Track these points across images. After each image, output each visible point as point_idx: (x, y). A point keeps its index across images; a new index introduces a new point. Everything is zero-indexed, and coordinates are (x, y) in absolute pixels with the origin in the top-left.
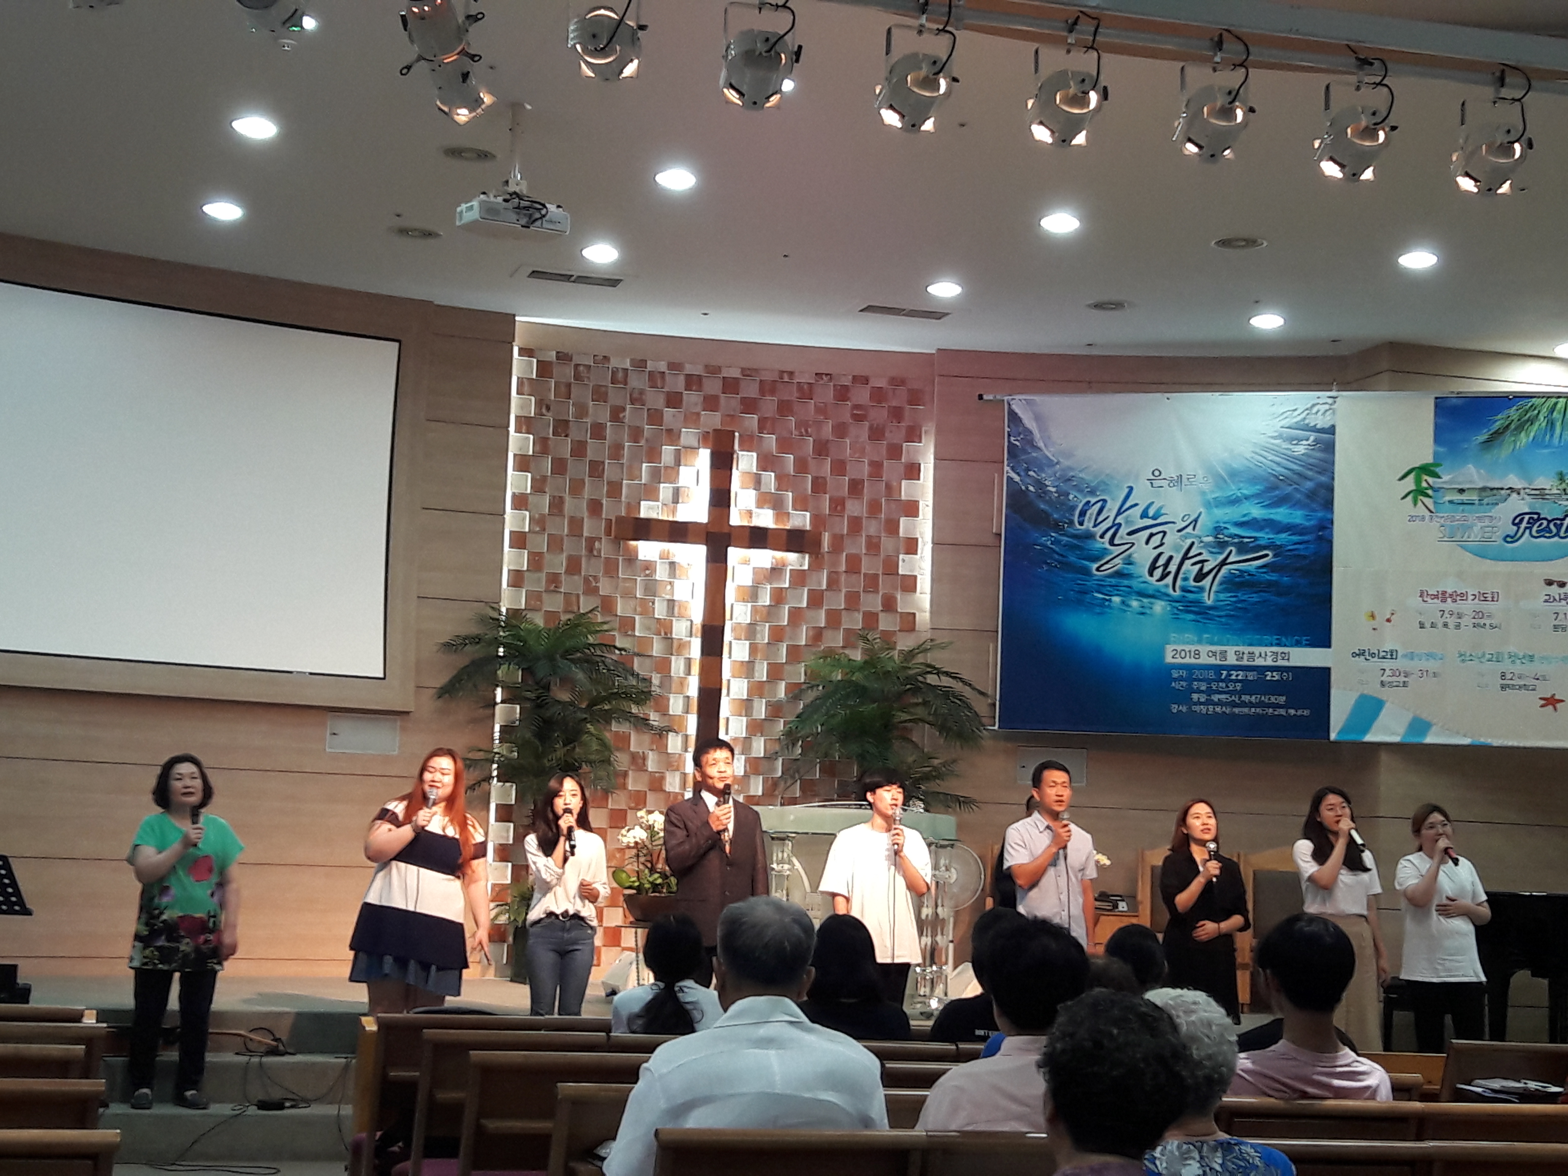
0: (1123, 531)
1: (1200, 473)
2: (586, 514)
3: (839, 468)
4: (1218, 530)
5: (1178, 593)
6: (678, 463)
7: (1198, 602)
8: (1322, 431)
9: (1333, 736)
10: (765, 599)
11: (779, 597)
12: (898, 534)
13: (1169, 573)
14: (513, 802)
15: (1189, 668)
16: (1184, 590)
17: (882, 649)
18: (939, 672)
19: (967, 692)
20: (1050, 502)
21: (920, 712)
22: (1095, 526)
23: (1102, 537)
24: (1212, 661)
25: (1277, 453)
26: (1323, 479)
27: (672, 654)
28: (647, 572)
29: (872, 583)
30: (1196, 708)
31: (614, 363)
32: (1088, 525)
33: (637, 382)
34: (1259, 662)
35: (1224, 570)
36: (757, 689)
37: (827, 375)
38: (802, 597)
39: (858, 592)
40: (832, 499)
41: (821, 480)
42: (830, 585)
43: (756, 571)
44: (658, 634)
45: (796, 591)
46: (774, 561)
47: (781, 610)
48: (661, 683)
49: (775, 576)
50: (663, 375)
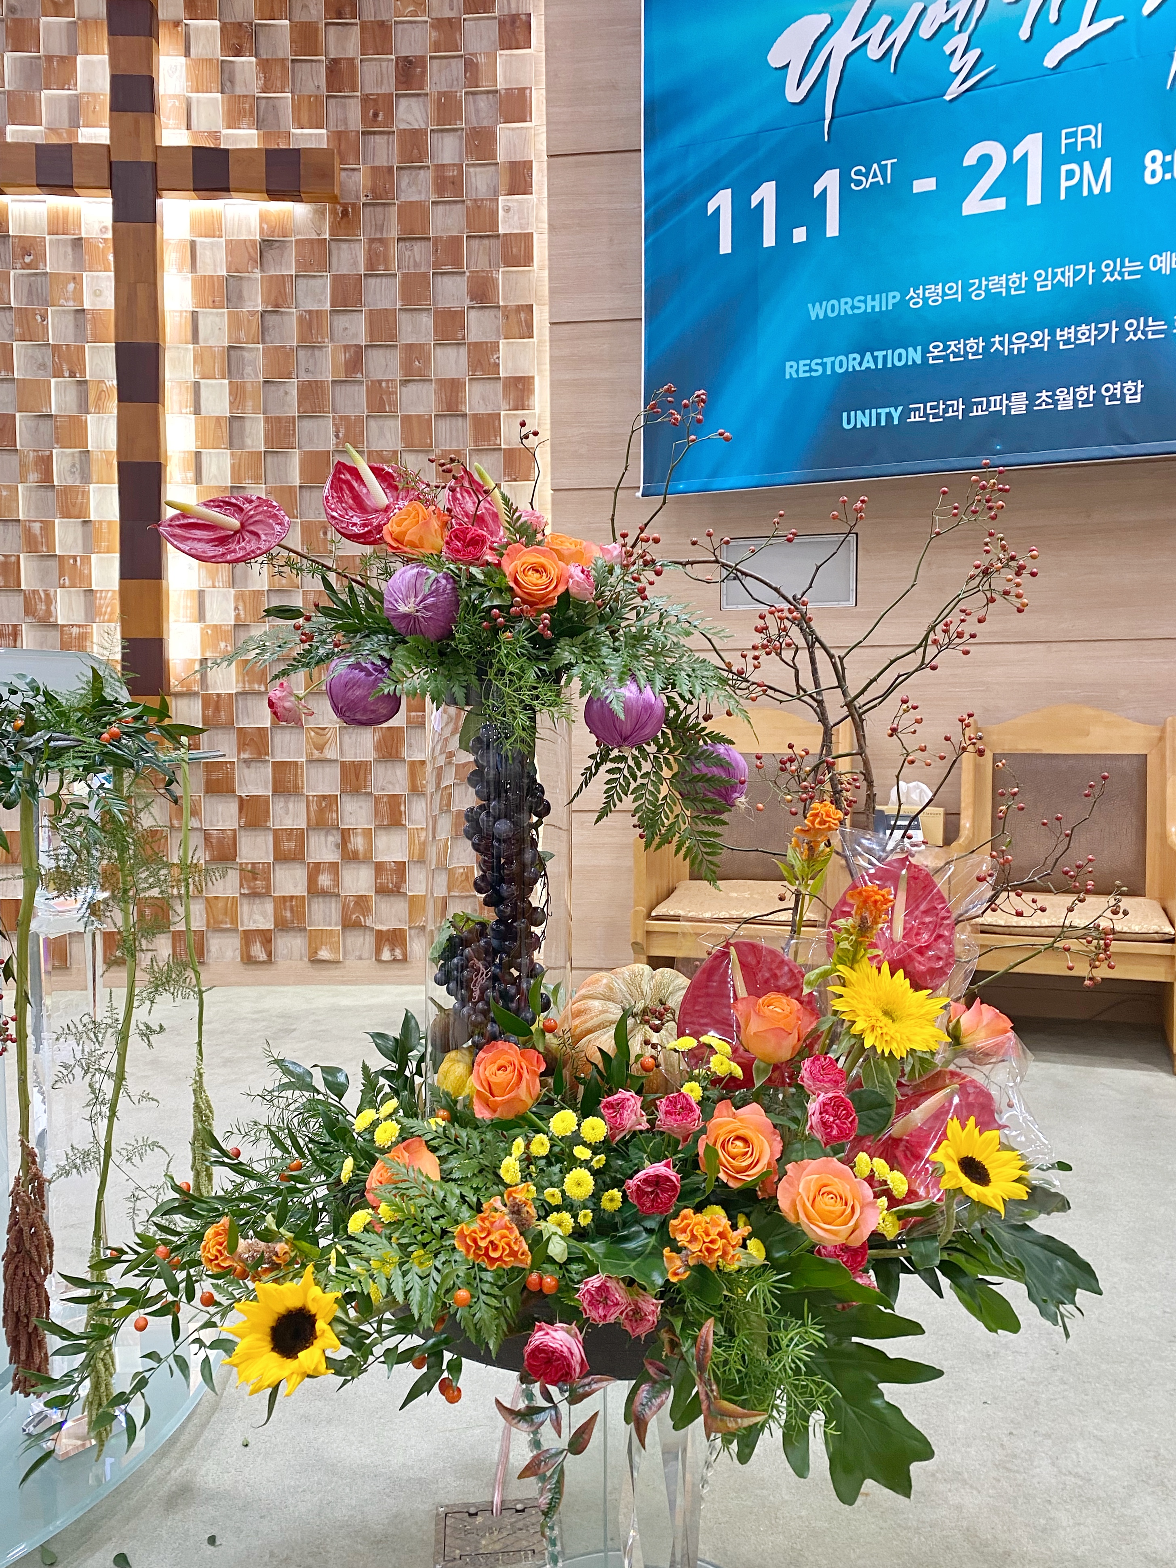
3: (377, 38)
11: (278, 294)
12: (494, 153)
29: (449, 256)
38: (323, 292)
39: (425, 275)
40: (366, 99)
41: (343, 65)
42: (371, 265)
43: (232, 246)
44: (58, 374)
45: (312, 282)
46: (265, 226)
47: (285, 318)
48: (74, 466)
49: (268, 256)
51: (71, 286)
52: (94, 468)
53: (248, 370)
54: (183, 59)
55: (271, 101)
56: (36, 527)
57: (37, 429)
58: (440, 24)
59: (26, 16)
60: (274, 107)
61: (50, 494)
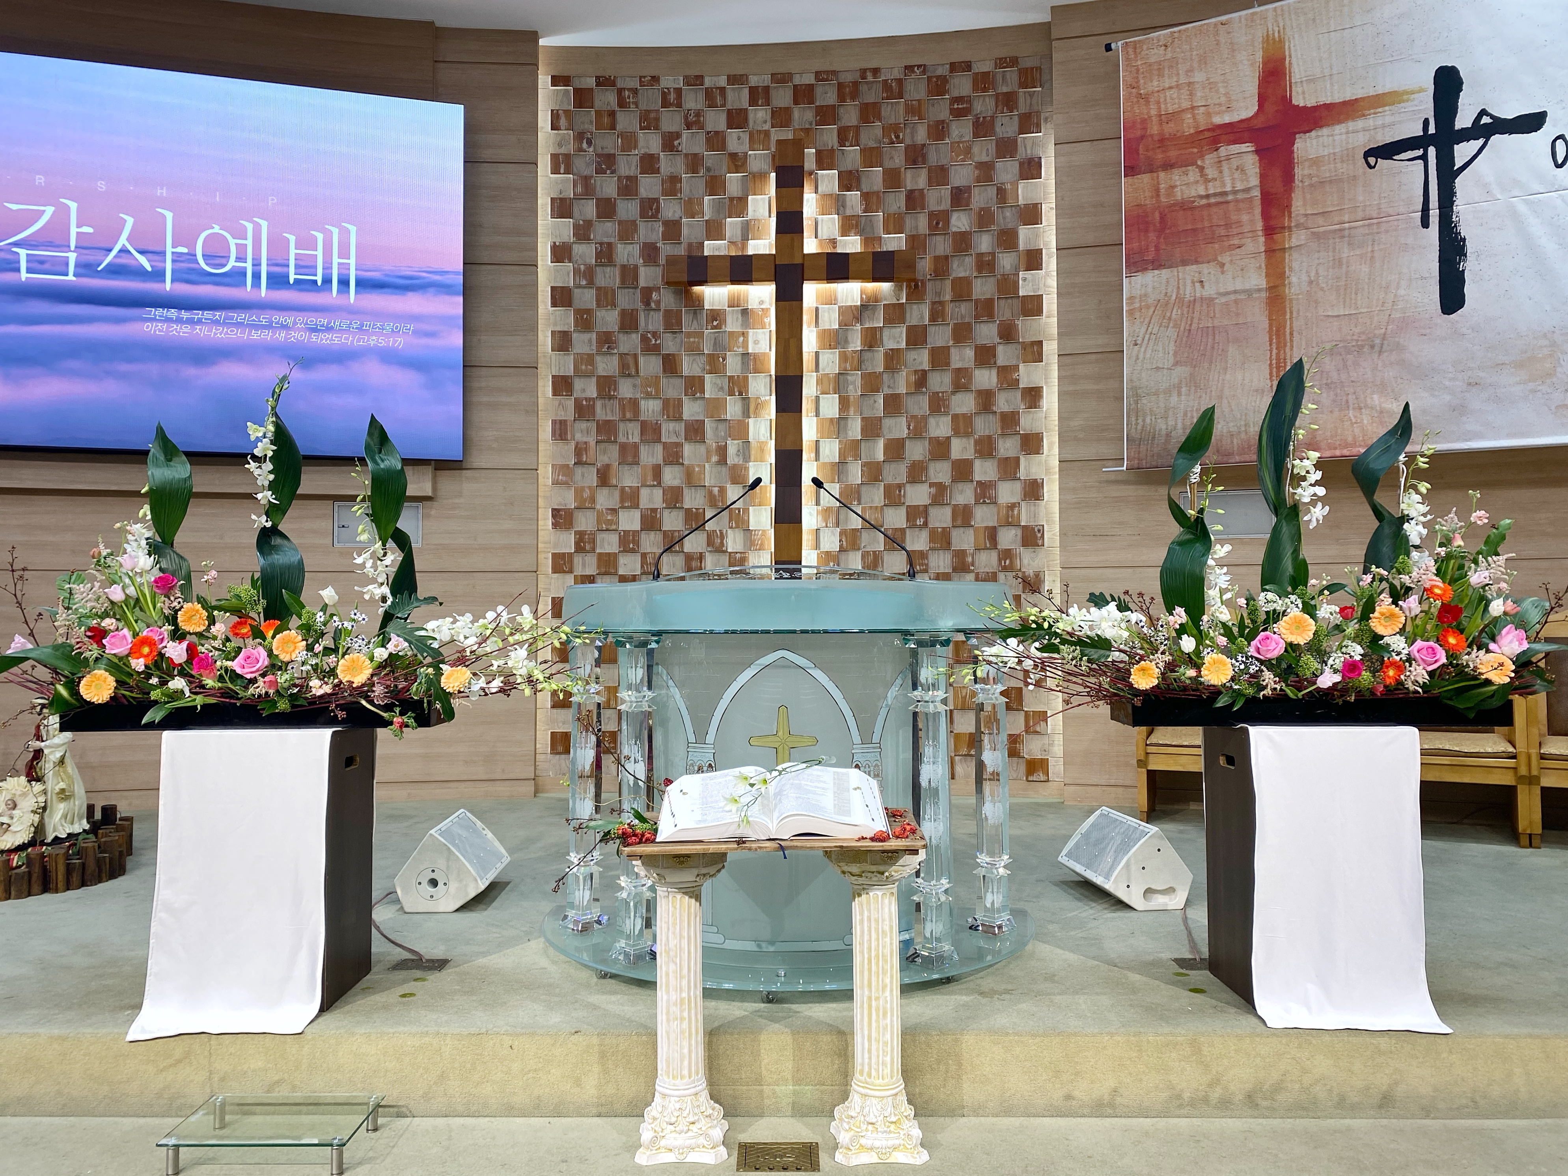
2: (640, 262)
6: (747, 192)
10: (856, 343)
11: (872, 339)
12: (1017, 245)
27: (749, 416)
28: (715, 323)
29: (986, 308)
31: (665, 83)
33: (693, 101)
36: (851, 450)
37: (919, 66)
38: (900, 336)
39: (969, 324)
40: (931, 215)
41: (917, 193)
42: (933, 318)
43: (843, 310)
44: (731, 394)
45: (894, 330)
46: (864, 296)
47: (876, 354)
48: (739, 451)
49: (866, 314)
50: (722, 90)
51: (741, 339)
52: (753, 452)
53: (851, 387)
54: (814, 195)
55: (869, 218)
56: (716, 490)
57: (717, 428)
58: (981, 165)
59: (717, 173)
60: (871, 221)
61: (724, 470)
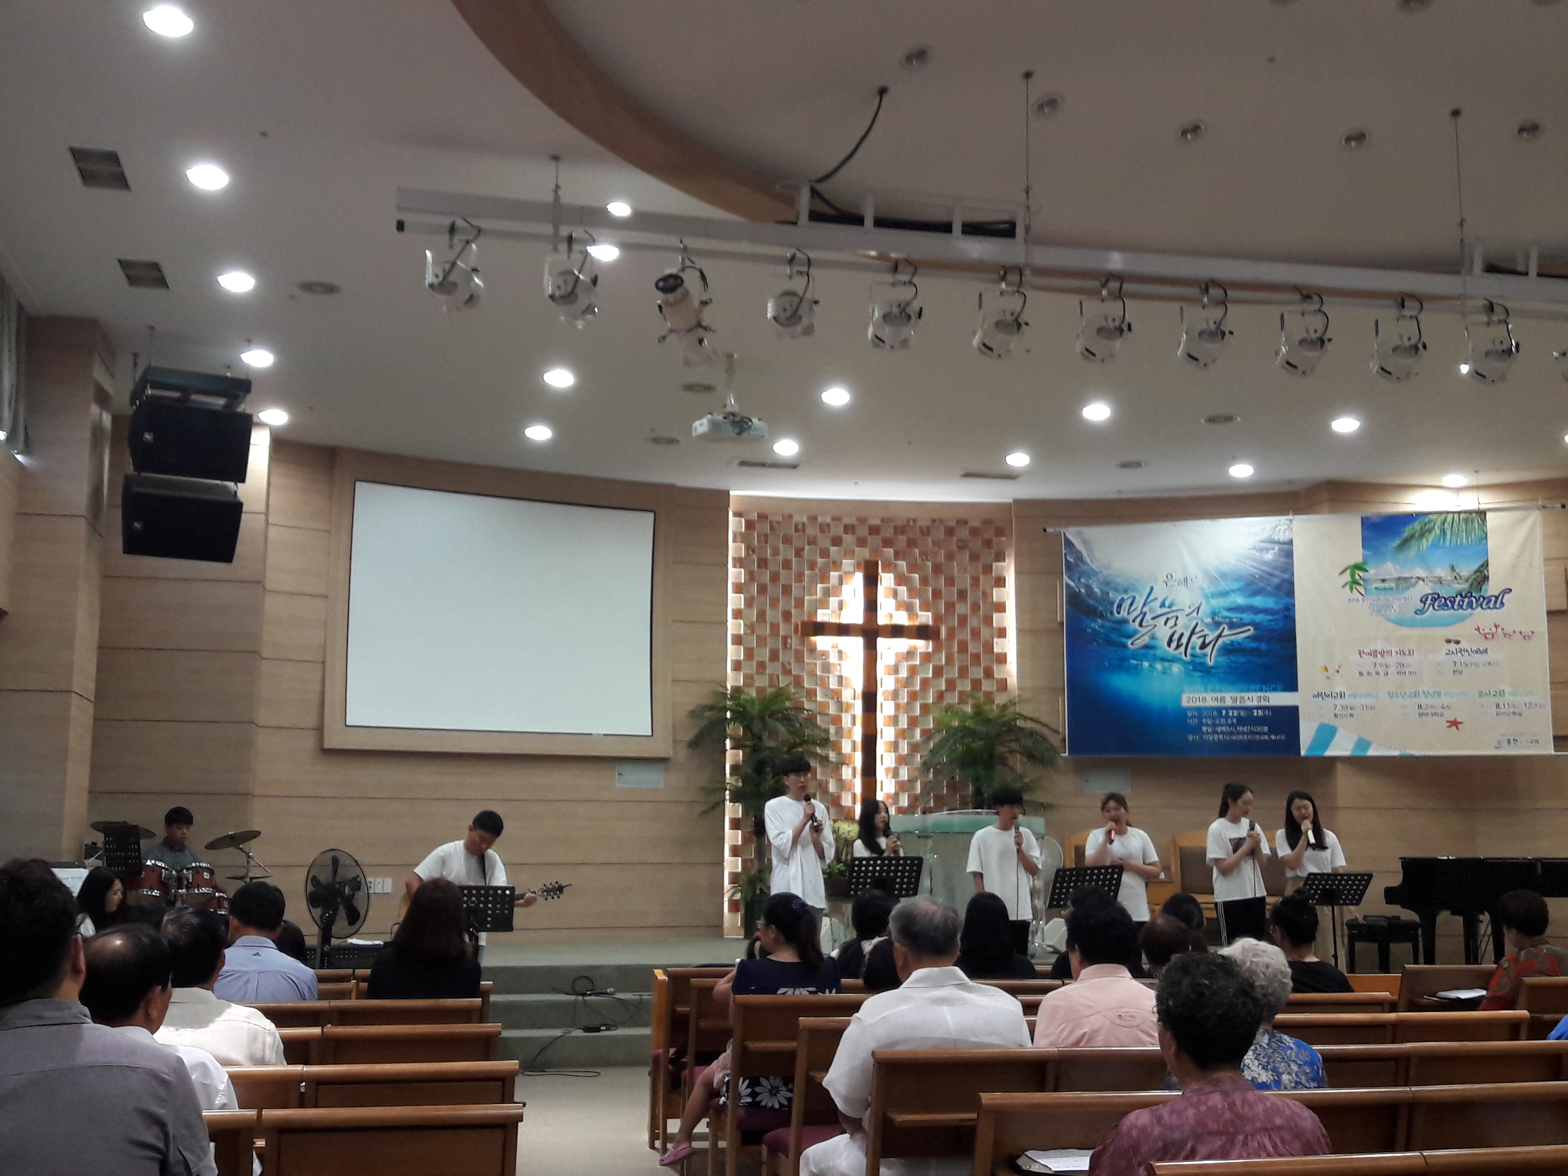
0: (1148, 617)
1: (1200, 575)
2: (781, 620)
3: (950, 582)
4: (1214, 614)
5: (1189, 658)
6: (841, 583)
7: (1203, 664)
8: (1285, 543)
9: (1303, 753)
10: (904, 674)
11: (913, 671)
12: (992, 623)
13: (1182, 644)
14: (740, 816)
15: (1199, 710)
16: (1193, 656)
17: (984, 704)
18: (1025, 718)
19: (1046, 732)
20: (1097, 600)
21: (1014, 746)
22: (1128, 614)
23: (1134, 621)
24: (1215, 704)
25: (1254, 560)
26: (1286, 576)
27: (842, 712)
28: (823, 657)
29: (976, 658)
30: (1205, 737)
31: (796, 518)
32: (1124, 613)
33: (811, 531)
34: (1249, 704)
35: (1220, 641)
36: (902, 734)
37: (939, 520)
38: (929, 671)
39: (967, 666)
40: (947, 603)
41: (938, 590)
42: (948, 662)
43: (897, 655)
45: (925, 667)
46: (910, 647)
47: (915, 680)
49: (910, 657)
50: (828, 525)
51: (838, 668)
53: (901, 698)
54: (883, 588)
55: (911, 602)
58: (973, 578)
